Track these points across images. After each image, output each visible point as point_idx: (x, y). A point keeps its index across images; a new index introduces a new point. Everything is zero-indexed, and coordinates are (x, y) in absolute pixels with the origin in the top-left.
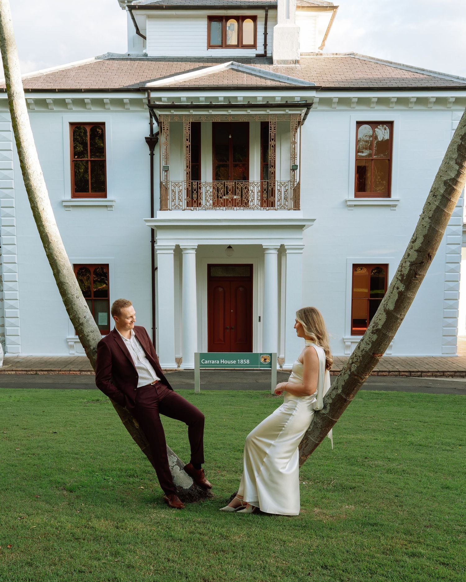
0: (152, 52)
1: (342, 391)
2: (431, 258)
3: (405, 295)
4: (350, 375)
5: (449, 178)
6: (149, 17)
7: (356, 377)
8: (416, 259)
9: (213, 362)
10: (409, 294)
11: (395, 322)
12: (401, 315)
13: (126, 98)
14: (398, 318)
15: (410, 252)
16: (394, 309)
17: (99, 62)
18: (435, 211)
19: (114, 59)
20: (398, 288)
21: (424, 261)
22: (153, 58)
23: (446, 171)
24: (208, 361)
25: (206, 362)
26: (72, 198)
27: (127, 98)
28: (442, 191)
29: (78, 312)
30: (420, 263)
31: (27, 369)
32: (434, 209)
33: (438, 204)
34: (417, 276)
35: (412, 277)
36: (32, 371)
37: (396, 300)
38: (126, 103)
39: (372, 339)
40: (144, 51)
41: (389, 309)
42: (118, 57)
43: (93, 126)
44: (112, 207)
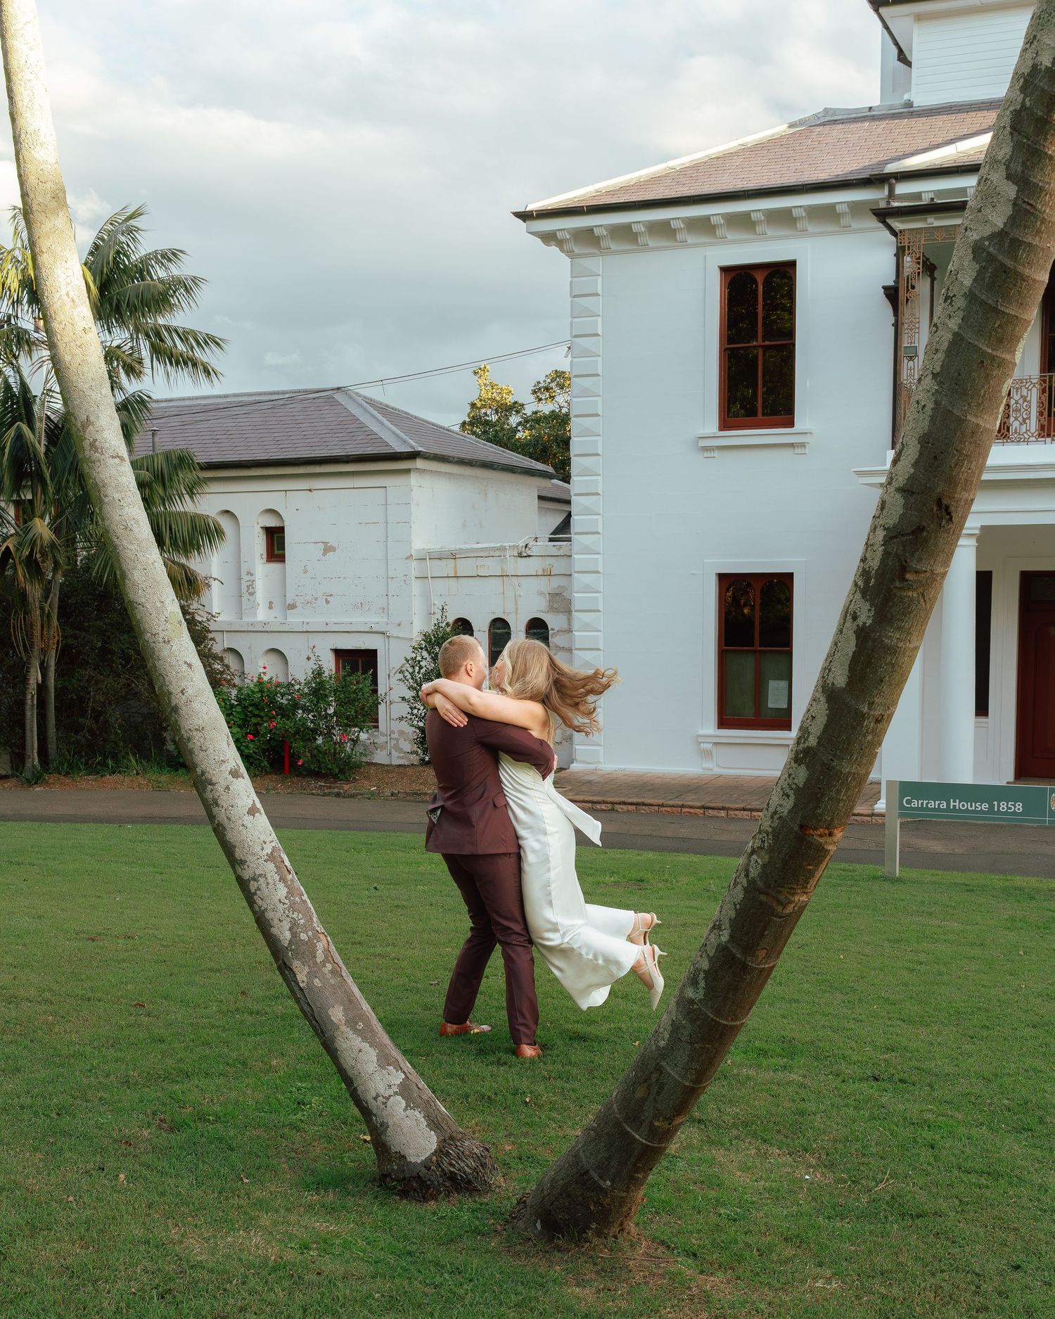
0: (921, 98)
1: (731, 936)
2: (949, 513)
3: (875, 640)
4: (746, 890)
5: (987, 231)
6: (919, 18)
7: (763, 898)
8: (902, 517)
9: (932, 804)
10: (891, 636)
11: (854, 728)
12: (871, 704)
13: (841, 203)
14: (863, 716)
15: (886, 498)
16: (848, 684)
17: (800, 132)
18: (949, 352)
19: (835, 122)
20: (855, 618)
21: (924, 524)
22: (923, 110)
23: (980, 211)
24: (920, 802)
25: (915, 804)
26: (721, 429)
27: (844, 202)
28: (968, 282)
29: (166, 679)
30: (913, 533)
31: (595, 799)
32: (946, 345)
33: (956, 328)
34: (908, 576)
35: (894, 580)
36: (604, 802)
37: (851, 655)
38: (843, 214)
39: (796, 781)
40: (906, 97)
41: (833, 684)
42: (845, 117)
43: (771, 270)
44: (804, 446)
